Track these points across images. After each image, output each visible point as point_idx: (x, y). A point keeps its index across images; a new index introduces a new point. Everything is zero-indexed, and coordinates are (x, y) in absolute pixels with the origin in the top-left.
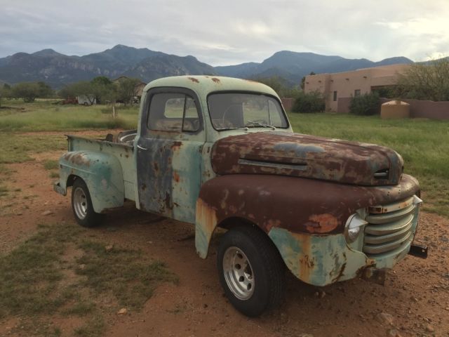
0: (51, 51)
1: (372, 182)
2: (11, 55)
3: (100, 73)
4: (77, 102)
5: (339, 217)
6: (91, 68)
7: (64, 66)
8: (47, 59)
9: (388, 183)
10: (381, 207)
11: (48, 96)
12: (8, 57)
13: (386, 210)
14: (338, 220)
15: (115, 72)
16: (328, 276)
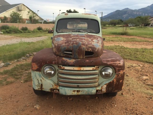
0: (128, 9)
1: (62, 55)
2: (115, 11)
3: (144, 15)
4: (128, 26)
5: (38, 65)
6: (141, 13)
7: (131, 13)
8: (126, 11)
9: (72, 57)
10: (61, 66)
11: (121, 24)
12: (114, 12)
13: (64, 68)
14: (38, 66)
15: (150, 14)
16: (36, 87)
